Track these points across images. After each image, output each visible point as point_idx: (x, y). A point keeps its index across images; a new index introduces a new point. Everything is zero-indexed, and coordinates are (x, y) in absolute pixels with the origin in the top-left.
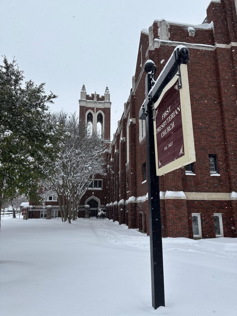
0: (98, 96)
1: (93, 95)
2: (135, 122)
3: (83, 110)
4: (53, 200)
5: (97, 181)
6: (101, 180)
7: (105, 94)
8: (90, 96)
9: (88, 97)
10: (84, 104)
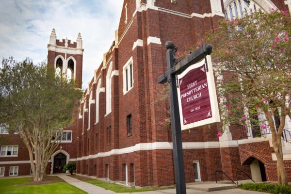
0: (69, 41)
1: (64, 40)
2: (118, 74)
3: (51, 55)
4: (12, 156)
5: (65, 133)
6: (71, 131)
7: (77, 40)
8: (61, 41)
9: (58, 42)
10: (53, 49)
